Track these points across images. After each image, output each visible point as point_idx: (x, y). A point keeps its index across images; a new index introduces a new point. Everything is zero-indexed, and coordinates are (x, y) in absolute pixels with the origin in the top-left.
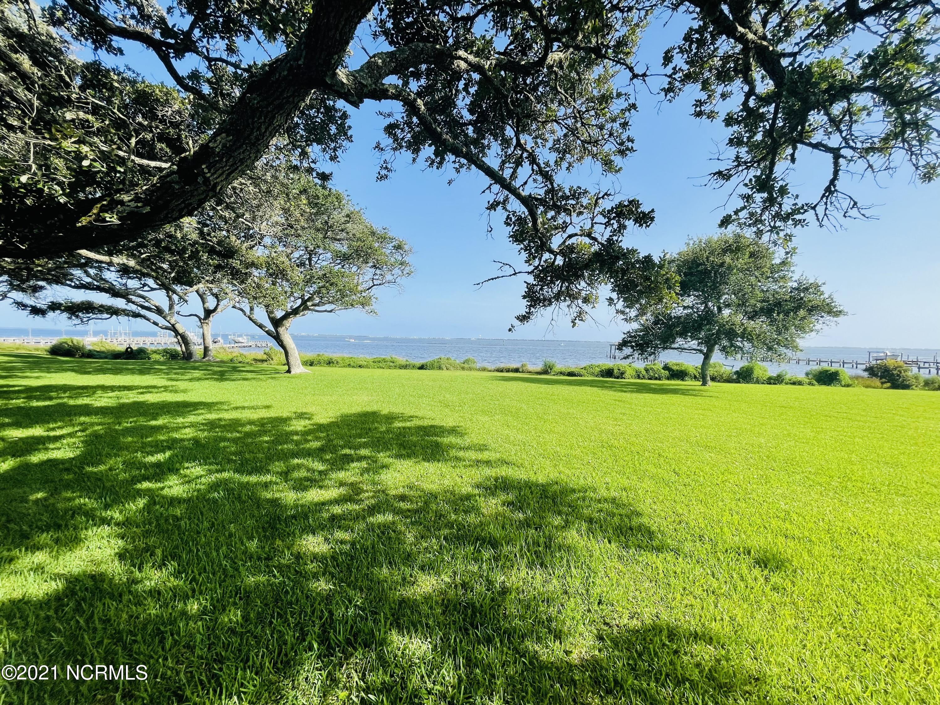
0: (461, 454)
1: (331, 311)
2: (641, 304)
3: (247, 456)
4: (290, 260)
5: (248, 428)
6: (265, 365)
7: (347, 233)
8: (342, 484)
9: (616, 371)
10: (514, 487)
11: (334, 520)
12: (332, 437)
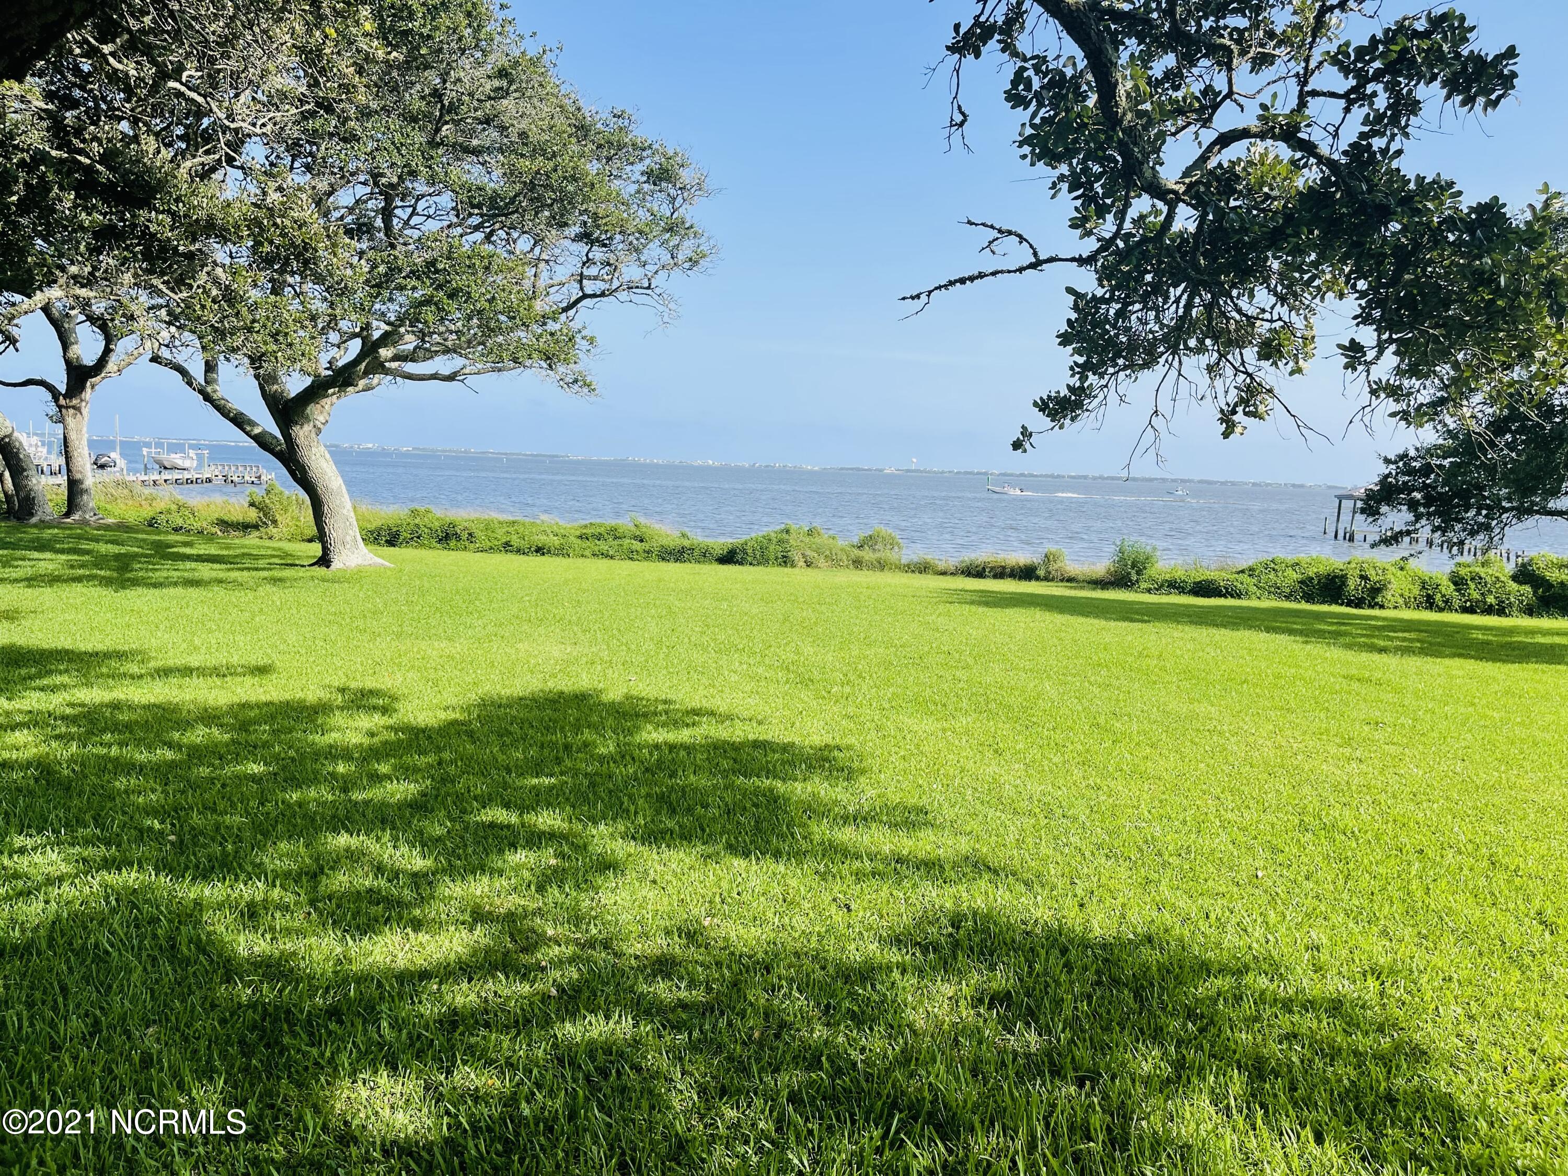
0: (846, 835)
1: (451, 378)
2: (1456, 366)
3: (196, 819)
4: (326, 214)
5: (198, 735)
6: (252, 540)
7: (503, 129)
8: (478, 916)
9: (1353, 583)
10: (1013, 947)
11: (454, 1025)
12: (452, 770)
